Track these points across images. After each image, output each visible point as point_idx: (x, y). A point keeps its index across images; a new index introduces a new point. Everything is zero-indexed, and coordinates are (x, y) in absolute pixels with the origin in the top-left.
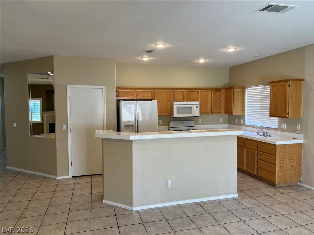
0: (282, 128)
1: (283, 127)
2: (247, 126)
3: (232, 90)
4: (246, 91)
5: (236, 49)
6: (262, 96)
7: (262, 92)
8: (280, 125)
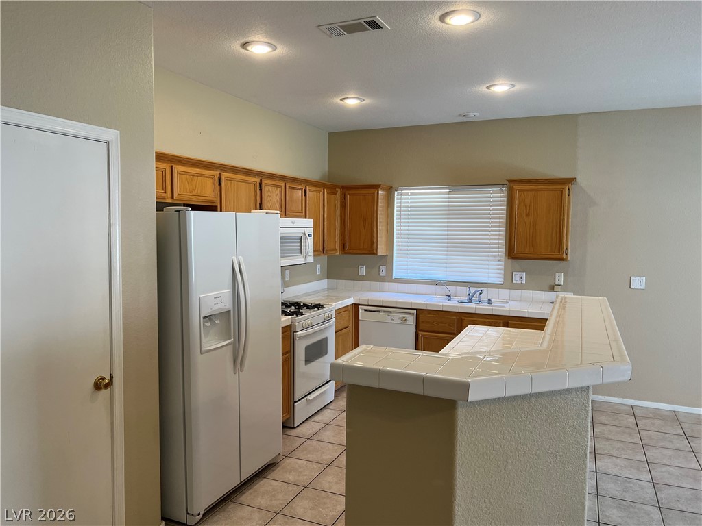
0: (514, 282)
1: (516, 280)
2: (398, 281)
3: (374, 193)
4: (396, 197)
5: (514, 86)
6: (448, 210)
7: (449, 202)
8: (509, 276)
